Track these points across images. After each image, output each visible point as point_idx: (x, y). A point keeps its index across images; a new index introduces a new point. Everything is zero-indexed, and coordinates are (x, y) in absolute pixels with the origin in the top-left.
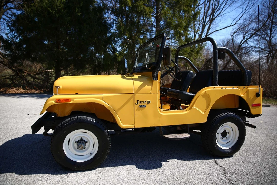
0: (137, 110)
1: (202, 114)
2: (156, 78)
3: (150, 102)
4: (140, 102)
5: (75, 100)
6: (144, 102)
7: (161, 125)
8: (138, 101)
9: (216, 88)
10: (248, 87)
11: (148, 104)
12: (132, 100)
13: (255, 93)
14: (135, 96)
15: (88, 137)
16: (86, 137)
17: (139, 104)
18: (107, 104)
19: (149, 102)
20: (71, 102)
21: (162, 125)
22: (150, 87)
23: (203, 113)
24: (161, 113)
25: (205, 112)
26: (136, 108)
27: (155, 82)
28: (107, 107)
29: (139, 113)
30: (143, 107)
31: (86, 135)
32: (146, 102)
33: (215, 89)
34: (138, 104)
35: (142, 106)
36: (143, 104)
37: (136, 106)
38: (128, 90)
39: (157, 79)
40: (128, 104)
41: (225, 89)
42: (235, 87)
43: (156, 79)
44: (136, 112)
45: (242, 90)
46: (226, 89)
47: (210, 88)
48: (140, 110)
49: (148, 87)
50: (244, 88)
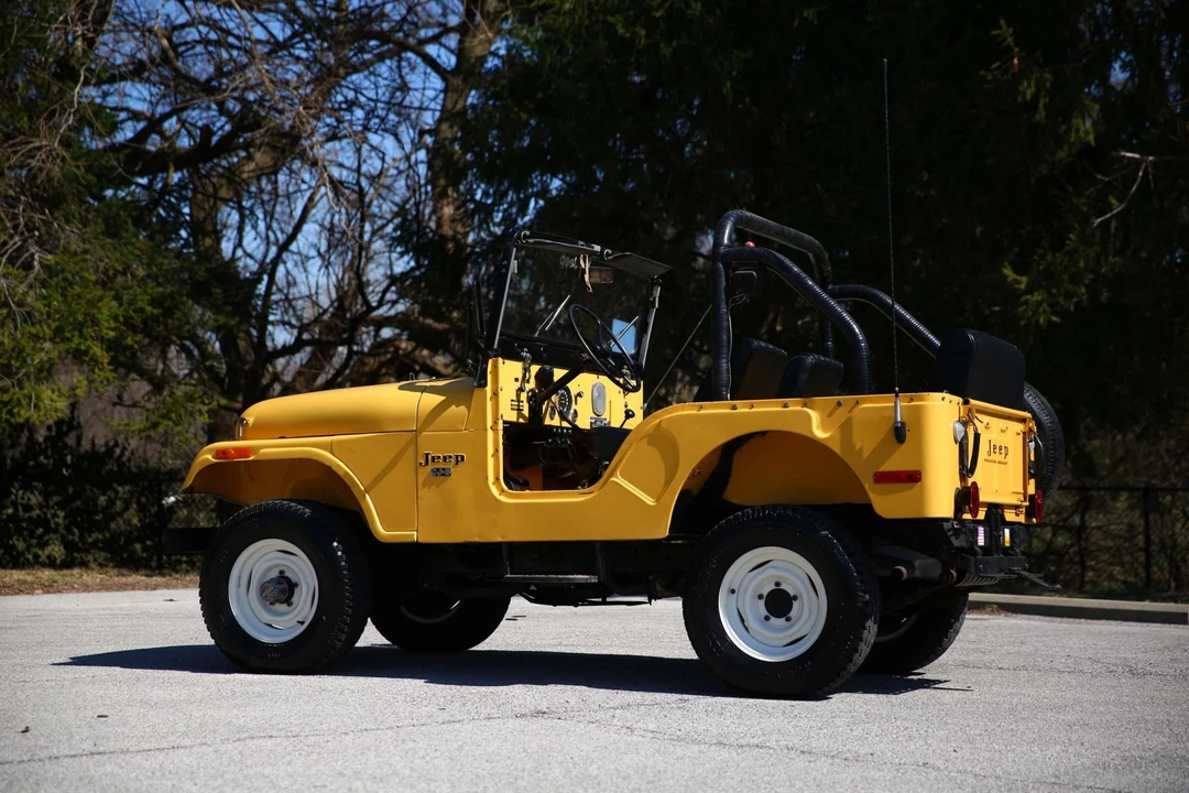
0: (424, 486)
1: (648, 505)
2: (479, 380)
3: (463, 457)
4: (433, 458)
5: (262, 451)
6: (445, 457)
7: (500, 539)
8: (427, 455)
9: (707, 409)
10: (857, 402)
11: (457, 462)
12: (410, 452)
13: (888, 426)
14: (419, 439)
15: (297, 566)
16: (293, 567)
17: (431, 466)
18: (341, 463)
19: (459, 460)
20: (251, 458)
21: (502, 537)
22: (463, 408)
23: (649, 501)
24: (503, 498)
25: (657, 501)
26: (421, 479)
27: (477, 392)
28: (340, 473)
29: (428, 496)
30: (443, 475)
31: (294, 563)
32: (450, 457)
33: (702, 412)
34: (427, 463)
35: (438, 470)
36: (441, 465)
37: (421, 470)
38: (400, 419)
39: (486, 385)
40: (399, 464)
41: (747, 410)
42: (796, 404)
43: (483, 382)
44: (423, 492)
45: (829, 415)
46: (753, 410)
47: (683, 410)
48: (433, 487)
49: (455, 411)
50: (839, 404)
